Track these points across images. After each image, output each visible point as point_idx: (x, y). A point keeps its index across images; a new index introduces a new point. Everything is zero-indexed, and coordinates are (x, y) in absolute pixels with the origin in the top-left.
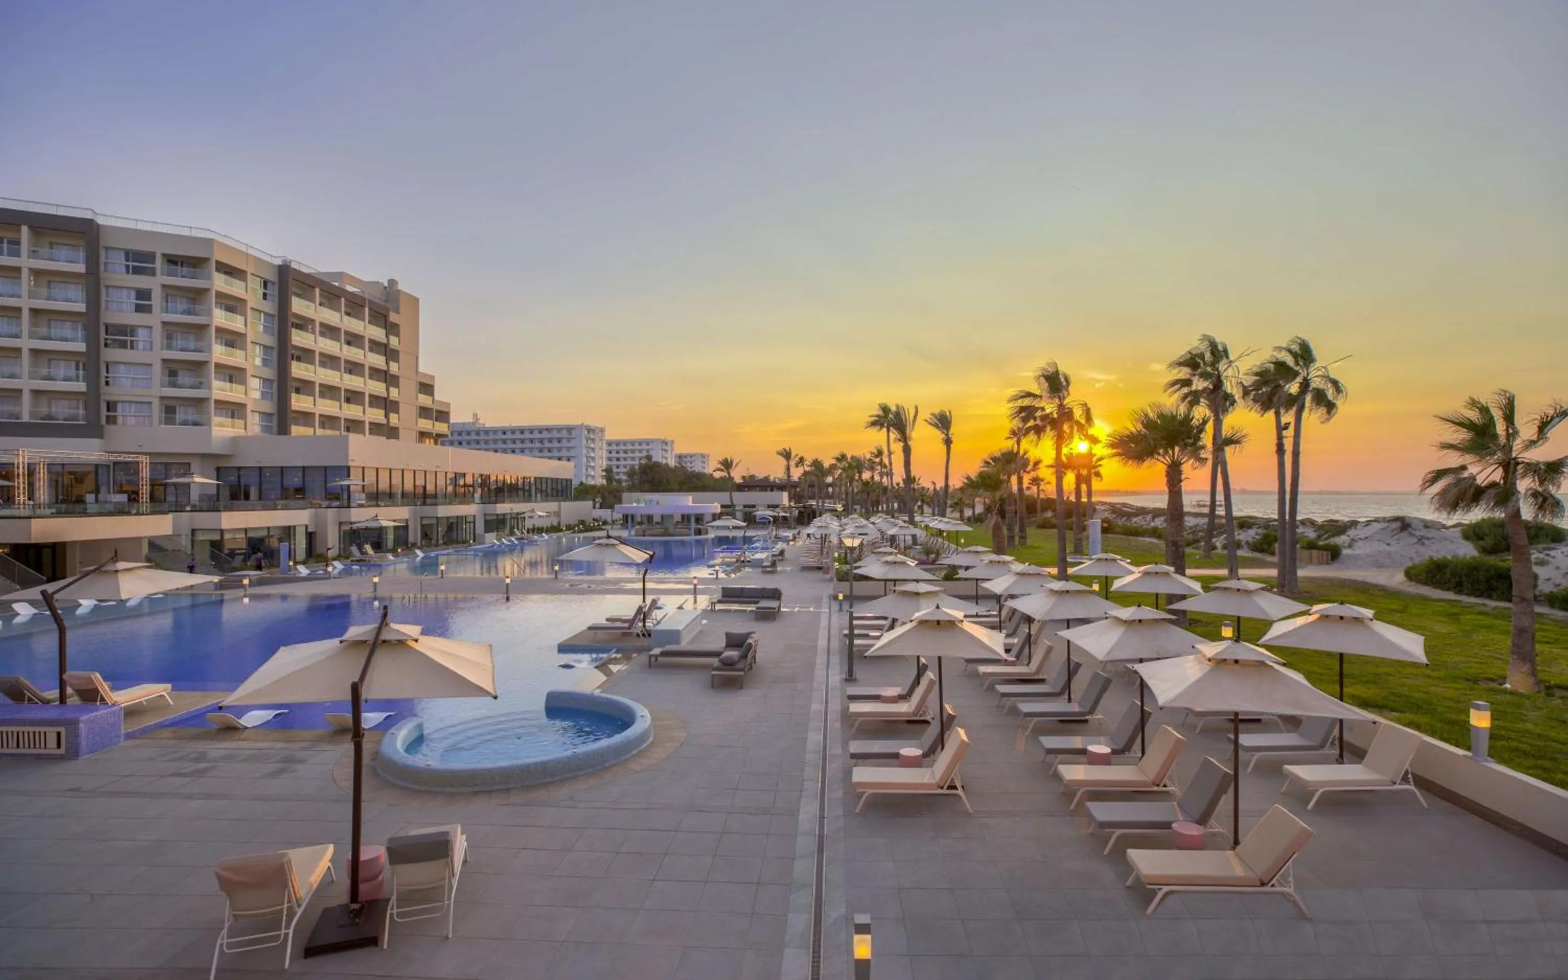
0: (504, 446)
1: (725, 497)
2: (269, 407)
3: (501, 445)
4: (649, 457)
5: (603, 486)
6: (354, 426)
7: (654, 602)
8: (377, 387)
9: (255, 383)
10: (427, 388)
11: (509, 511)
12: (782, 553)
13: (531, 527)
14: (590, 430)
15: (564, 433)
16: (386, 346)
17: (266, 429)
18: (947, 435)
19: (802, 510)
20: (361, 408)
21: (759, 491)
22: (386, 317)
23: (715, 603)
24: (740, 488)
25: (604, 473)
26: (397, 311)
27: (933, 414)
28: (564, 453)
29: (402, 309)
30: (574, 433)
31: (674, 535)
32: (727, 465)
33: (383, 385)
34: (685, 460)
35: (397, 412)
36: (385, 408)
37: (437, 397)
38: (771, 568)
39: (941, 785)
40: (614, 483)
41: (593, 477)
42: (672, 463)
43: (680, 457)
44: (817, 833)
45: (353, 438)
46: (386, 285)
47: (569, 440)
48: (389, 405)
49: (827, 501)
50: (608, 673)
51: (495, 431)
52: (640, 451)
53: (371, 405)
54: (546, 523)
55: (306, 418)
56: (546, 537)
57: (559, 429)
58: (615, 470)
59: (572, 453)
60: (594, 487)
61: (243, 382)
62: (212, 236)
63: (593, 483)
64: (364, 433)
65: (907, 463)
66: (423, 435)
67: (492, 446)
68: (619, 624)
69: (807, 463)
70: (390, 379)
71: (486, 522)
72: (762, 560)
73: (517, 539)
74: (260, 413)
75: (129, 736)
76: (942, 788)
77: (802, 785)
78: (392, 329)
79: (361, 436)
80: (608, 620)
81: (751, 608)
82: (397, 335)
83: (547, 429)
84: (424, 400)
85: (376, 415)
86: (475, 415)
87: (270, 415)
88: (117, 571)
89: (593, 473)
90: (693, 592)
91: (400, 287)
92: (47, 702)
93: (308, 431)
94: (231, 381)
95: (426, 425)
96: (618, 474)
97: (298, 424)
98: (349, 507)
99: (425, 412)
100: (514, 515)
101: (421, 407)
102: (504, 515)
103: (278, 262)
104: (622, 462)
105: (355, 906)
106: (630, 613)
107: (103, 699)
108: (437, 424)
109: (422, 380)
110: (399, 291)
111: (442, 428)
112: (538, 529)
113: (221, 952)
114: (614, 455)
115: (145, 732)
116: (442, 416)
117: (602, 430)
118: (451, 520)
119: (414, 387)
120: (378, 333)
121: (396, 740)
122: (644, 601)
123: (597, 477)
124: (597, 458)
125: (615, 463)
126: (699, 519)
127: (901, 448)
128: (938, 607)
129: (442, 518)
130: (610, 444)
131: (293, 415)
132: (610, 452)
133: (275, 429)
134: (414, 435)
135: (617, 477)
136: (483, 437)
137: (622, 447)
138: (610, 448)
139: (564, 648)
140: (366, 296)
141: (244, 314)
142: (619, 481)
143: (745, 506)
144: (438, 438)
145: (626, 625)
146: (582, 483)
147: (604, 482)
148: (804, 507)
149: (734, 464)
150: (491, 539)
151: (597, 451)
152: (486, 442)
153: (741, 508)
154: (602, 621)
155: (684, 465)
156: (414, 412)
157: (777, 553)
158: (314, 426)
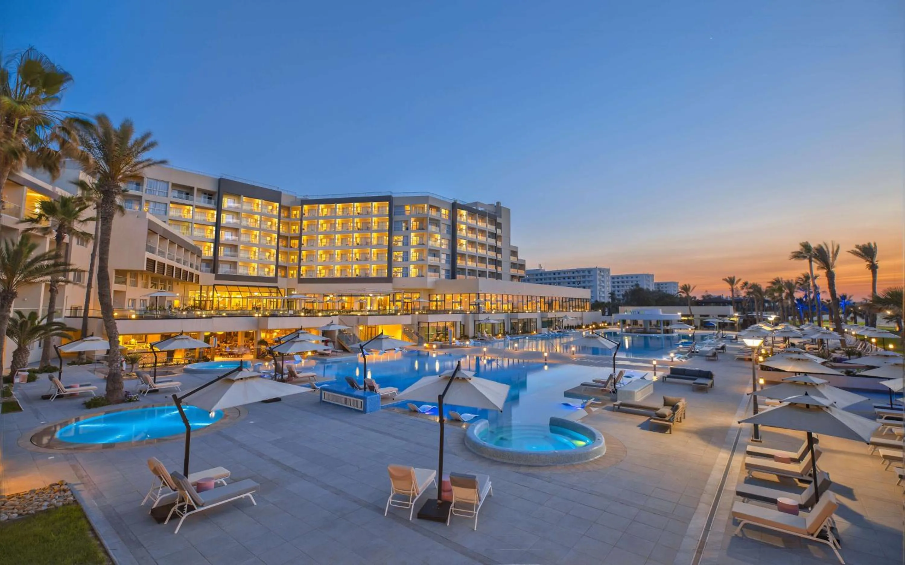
0: (555, 281)
1: (686, 309)
2: (448, 267)
3: (553, 281)
4: (637, 285)
5: (609, 302)
6: (482, 274)
7: (621, 373)
8: (492, 254)
9: (443, 256)
10: (514, 253)
11: (554, 316)
12: (723, 348)
13: (566, 325)
14: (601, 270)
15: (586, 273)
16: (496, 234)
17: (447, 277)
18: (872, 262)
19: (746, 318)
20: (485, 265)
21: (714, 306)
22: (496, 220)
23: (665, 378)
24: (698, 303)
25: (610, 295)
26: (500, 217)
27: (857, 247)
28: (587, 284)
29: (502, 216)
30: (592, 273)
31: (649, 333)
32: (686, 289)
33: (495, 253)
34: (662, 286)
35: (501, 266)
36: (496, 265)
37: (520, 257)
38: (713, 357)
39: (811, 533)
40: (616, 301)
41: (604, 297)
42: (652, 288)
43: (658, 284)
44: (700, 539)
45: (481, 280)
46: (496, 205)
47: (589, 277)
48: (496, 263)
49: (764, 313)
50: (589, 411)
51: (549, 273)
52: (632, 282)
53: (489, 264)
54: (574, 323)
55: (463, 271)
56: (573, 331)
57: (583, 271)
58: (616, 293)
59: (591, 284)
60: (603, 303)
61: (439, 256)
62: (428, 195)
63: (603, 301)
64: (486, 277)
65: (831, 285)
66: (513, 277)
67: (549, 281)
68: (600, 384)
69: (748, 286)
70: (497, 250)
71: (543, 322)
72: (707, 352)
73: (558, 332)
74: (446, 270)
75: (382, 408)
76: (812, 535)
77: (698, 505)
78: (498, 226)
79: (485, 278)
80: (594, 381)
81: (691, 382)
82: (501, 228)
83: (577, 271)
84: (513, 259)
85: (491, 268)
86: (540, 265)
87: (449, 270)
88: (382, 339)
89: (603, 295)
90: (653, 369)
91: (501, 205)
92: (360, 389)
93: (463, 277)
94: (434, 256)
95: (513, 271)
96: (619, 295)
97: (459, 274)
98: (479, 313)
99: (514, 265)
100: (557, 319)
101: (512, 263)
102: (552, 318)
103: (452, 201)
104: (621, 288)
105: (439, 501)
106: (605, 378)
107: (375, 391)
108: (519, 271)
109: (512, 250)
110: (501, 207)
111: (521, 273)
112: (571, 326)
113: (389, 505)
114: (616, 284)
115: (388, 407)
116: (522, 266)
117: (608, 270)
118: (525, 321)
119: (508, 253)
120: (492, 228)
121: (474, 429)
122: (614, 372)
123: (606, 297)
124: (606, 286)
125: (617, 289)
126: (667, 323)
127: (825, 274)
128: (806, 394)
129: (520, 319)
130: (613, 278)
131: (458, 270)
132: (614, 283)
133: (450, 277)
134: (509, 277)
135: (618, 297)
136: (544, 276)
137: (620, 279)
138: (613, 280)
139: (567, 394)
140: (487, 212)
141: (439, 226)
142: (619, 300)
143: (701, 316)
144: (520, 278)
145: (603, 385)
146: (597, 301)
147: (610, 300)
148: (748, 316)
149: (691, 288)
150: (545, 331)
151: (605, 282)
152: (545, 279)
153: (699, 316)
154: (590, 381)
155: (661, 289)
156: (509, 265)
157: (720, 347)
158: (465, 275)
